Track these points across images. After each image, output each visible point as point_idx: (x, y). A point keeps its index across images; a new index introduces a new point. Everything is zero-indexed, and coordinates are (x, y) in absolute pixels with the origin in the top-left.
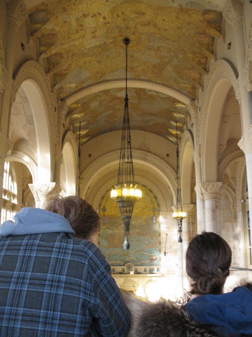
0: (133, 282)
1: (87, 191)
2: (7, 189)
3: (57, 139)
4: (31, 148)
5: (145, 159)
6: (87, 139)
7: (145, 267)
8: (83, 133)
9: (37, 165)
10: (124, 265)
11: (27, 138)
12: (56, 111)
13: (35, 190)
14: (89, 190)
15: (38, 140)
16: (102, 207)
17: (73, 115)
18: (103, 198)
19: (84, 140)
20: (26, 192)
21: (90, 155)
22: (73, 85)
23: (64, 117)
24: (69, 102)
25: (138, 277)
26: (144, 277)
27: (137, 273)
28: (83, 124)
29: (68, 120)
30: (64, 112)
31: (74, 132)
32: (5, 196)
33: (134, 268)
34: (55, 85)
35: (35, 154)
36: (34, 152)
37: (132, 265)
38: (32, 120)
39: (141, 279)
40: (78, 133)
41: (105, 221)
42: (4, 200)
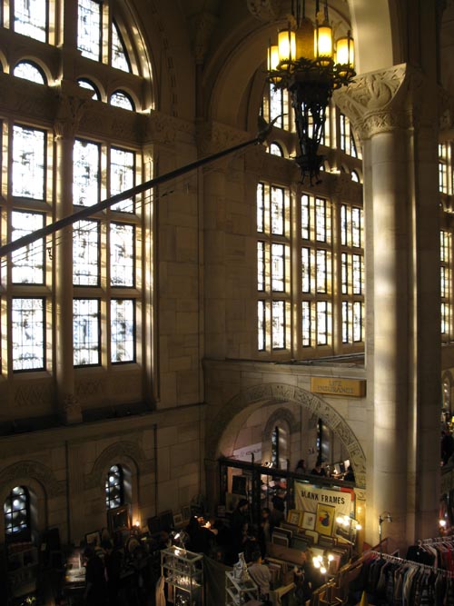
2: (450, 194)
42: (447, 214)
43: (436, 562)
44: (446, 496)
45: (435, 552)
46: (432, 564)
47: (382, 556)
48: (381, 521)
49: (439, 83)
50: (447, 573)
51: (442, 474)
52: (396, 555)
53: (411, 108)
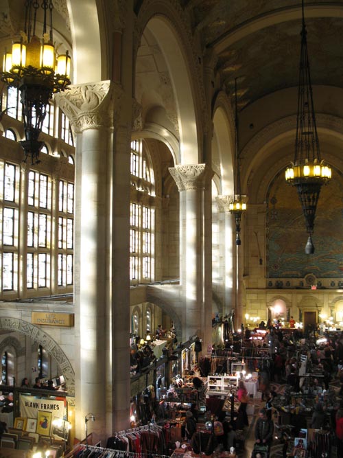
0: (315, 299)
1: (250, 176)
2: (141, 177)
3: (205, 102)
4: (169, 118)
5: (330, 127)
6: (246, 103)
7: (332, 279)
8: (240, 93)
9: (178, 141)
10: (303, 277)
11: (162, 104)
12: (200, 62)
13: (177, 176)
14: (253, 174)
15: (178, 105)
16: (270, 198)
17: (225, 68)
18: (271, 185)
19: (243, 104)
20: (166, 181)
21: (252, 125)
22: (223, 22)
23: (212, 71)
24: (219, 48)
25: (323, 293)
26: (330, 293)
27: (320, 287)
28: (240, 80)
29: (218, 75)
30: (212, 64)
31: (228, 93)
32: (138, 187)
33: (316, 281)
34: (196, 24)
35: (176, 126)
36: (174, 123)
37: (314, 276)
38: (169, 78)
39: (326, 296)
40: (234, 94)
41: (276, 216)
42: (138, 192)
43: (128, 447)
44: (134, 398)
45: (127, 440)
46: (125, 449)
47: (88, 448)
48: (86, 420)
49: (133, 97)
50: (135, 455)
51: (132, 382)
52: (99, 446)
53: (113, 113)
